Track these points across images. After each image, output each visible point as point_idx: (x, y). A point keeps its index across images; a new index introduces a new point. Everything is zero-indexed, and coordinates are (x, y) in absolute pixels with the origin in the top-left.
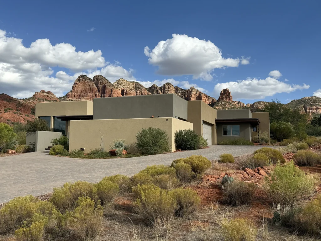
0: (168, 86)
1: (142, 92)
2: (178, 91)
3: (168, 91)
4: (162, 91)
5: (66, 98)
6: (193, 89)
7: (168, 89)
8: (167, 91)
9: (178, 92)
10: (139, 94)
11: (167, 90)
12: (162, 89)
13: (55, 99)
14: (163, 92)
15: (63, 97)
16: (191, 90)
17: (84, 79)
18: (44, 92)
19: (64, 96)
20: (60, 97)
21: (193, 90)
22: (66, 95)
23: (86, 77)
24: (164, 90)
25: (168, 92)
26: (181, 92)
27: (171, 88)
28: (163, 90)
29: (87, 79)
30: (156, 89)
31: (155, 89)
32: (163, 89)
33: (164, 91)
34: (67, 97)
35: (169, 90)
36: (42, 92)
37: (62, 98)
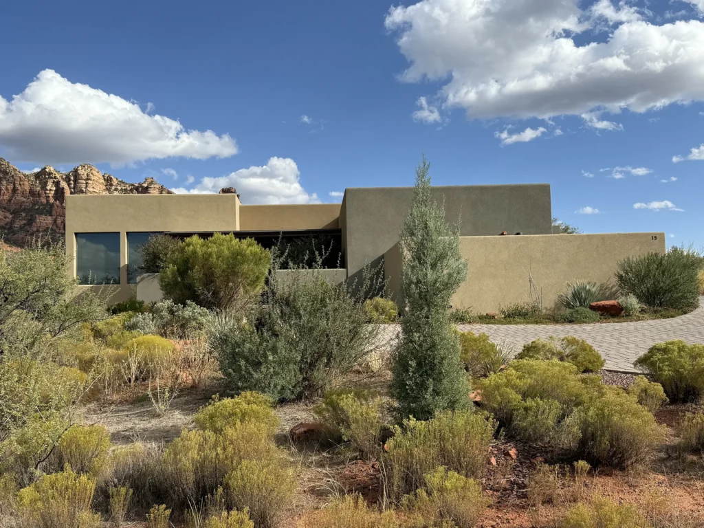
0: (86, 173)
1: (14, 185)
2: (111, 185)
3: (87, 184)
4: (69, 184)
6: (152, 183)
7: (87, 179)
8: (84, 186)
9: (113, 188)
10: (7, 189)
11: (84, 182)
12: (70, 180)
14: (72, 186)
16: (145, 185)
21: (153, 186)
24: (75, 181)
25: (86, 188)
26: (119, 188)
27: (95, 178)
28: (72, 182)
30: (55, 178)
31: (52, 178)
32: (72, 178)
33: (75, 184)
35: (89, 182)
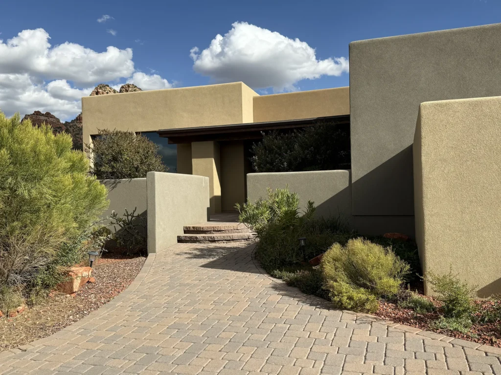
5: (77, 123)
13: (58, 126)
15: (71, 123)
17: (105, 91)
18: (39, 115)
19: (72, 121)
20: (66, 122)
22: (77, 118)
23: (108, 88)
29: (110, 91)
34: (78, 121)
36: (37, 114)
37: (69, 123)
